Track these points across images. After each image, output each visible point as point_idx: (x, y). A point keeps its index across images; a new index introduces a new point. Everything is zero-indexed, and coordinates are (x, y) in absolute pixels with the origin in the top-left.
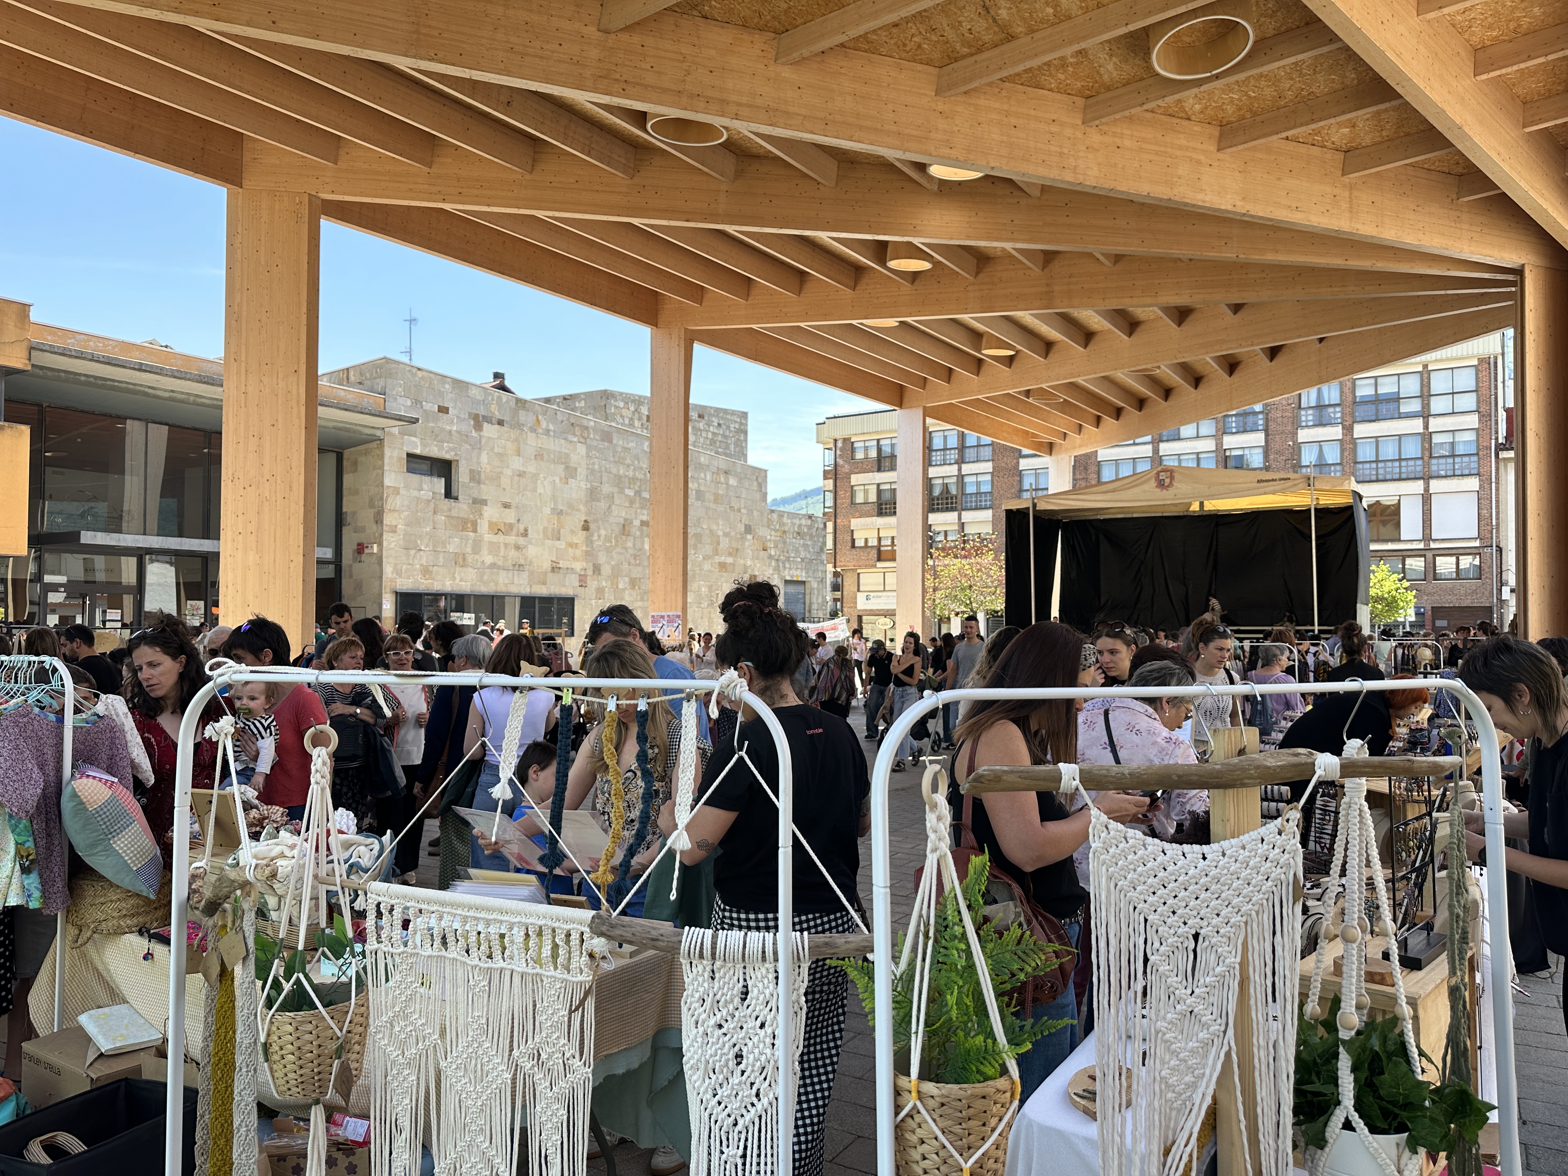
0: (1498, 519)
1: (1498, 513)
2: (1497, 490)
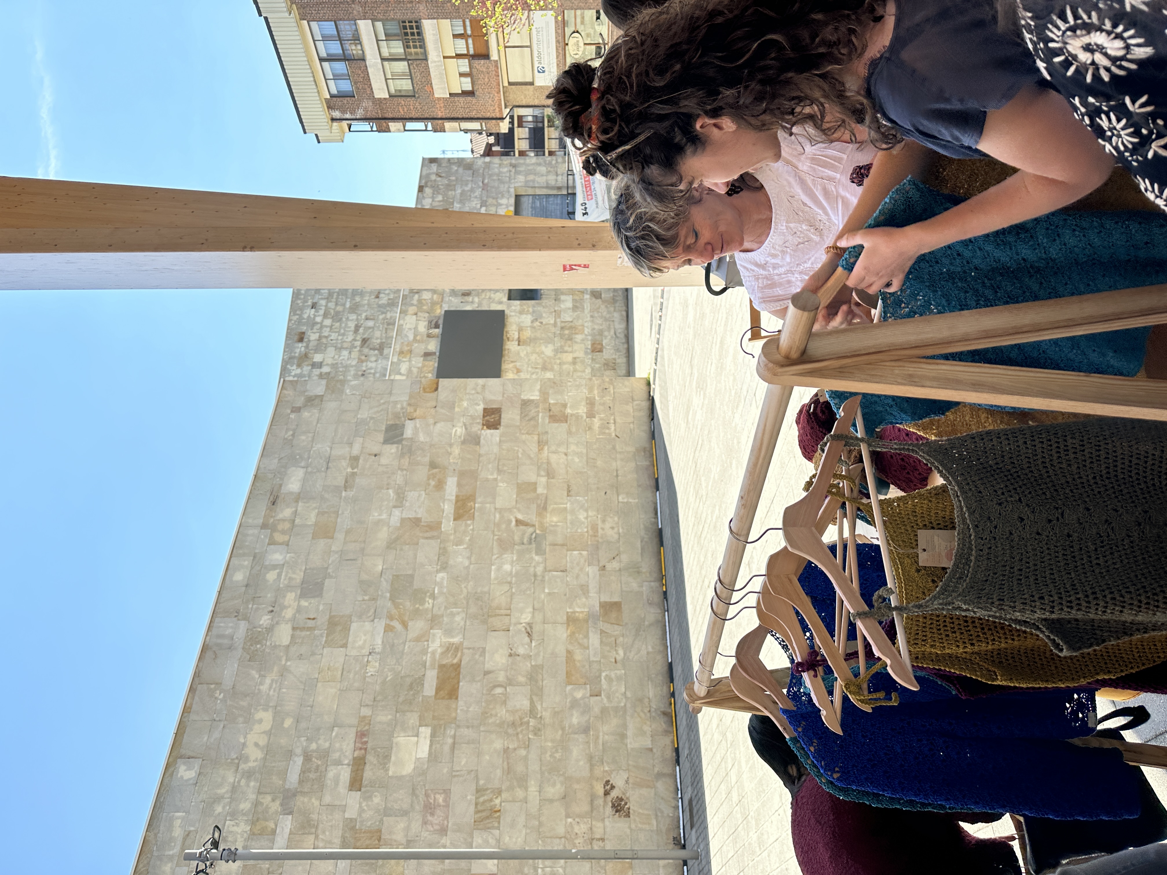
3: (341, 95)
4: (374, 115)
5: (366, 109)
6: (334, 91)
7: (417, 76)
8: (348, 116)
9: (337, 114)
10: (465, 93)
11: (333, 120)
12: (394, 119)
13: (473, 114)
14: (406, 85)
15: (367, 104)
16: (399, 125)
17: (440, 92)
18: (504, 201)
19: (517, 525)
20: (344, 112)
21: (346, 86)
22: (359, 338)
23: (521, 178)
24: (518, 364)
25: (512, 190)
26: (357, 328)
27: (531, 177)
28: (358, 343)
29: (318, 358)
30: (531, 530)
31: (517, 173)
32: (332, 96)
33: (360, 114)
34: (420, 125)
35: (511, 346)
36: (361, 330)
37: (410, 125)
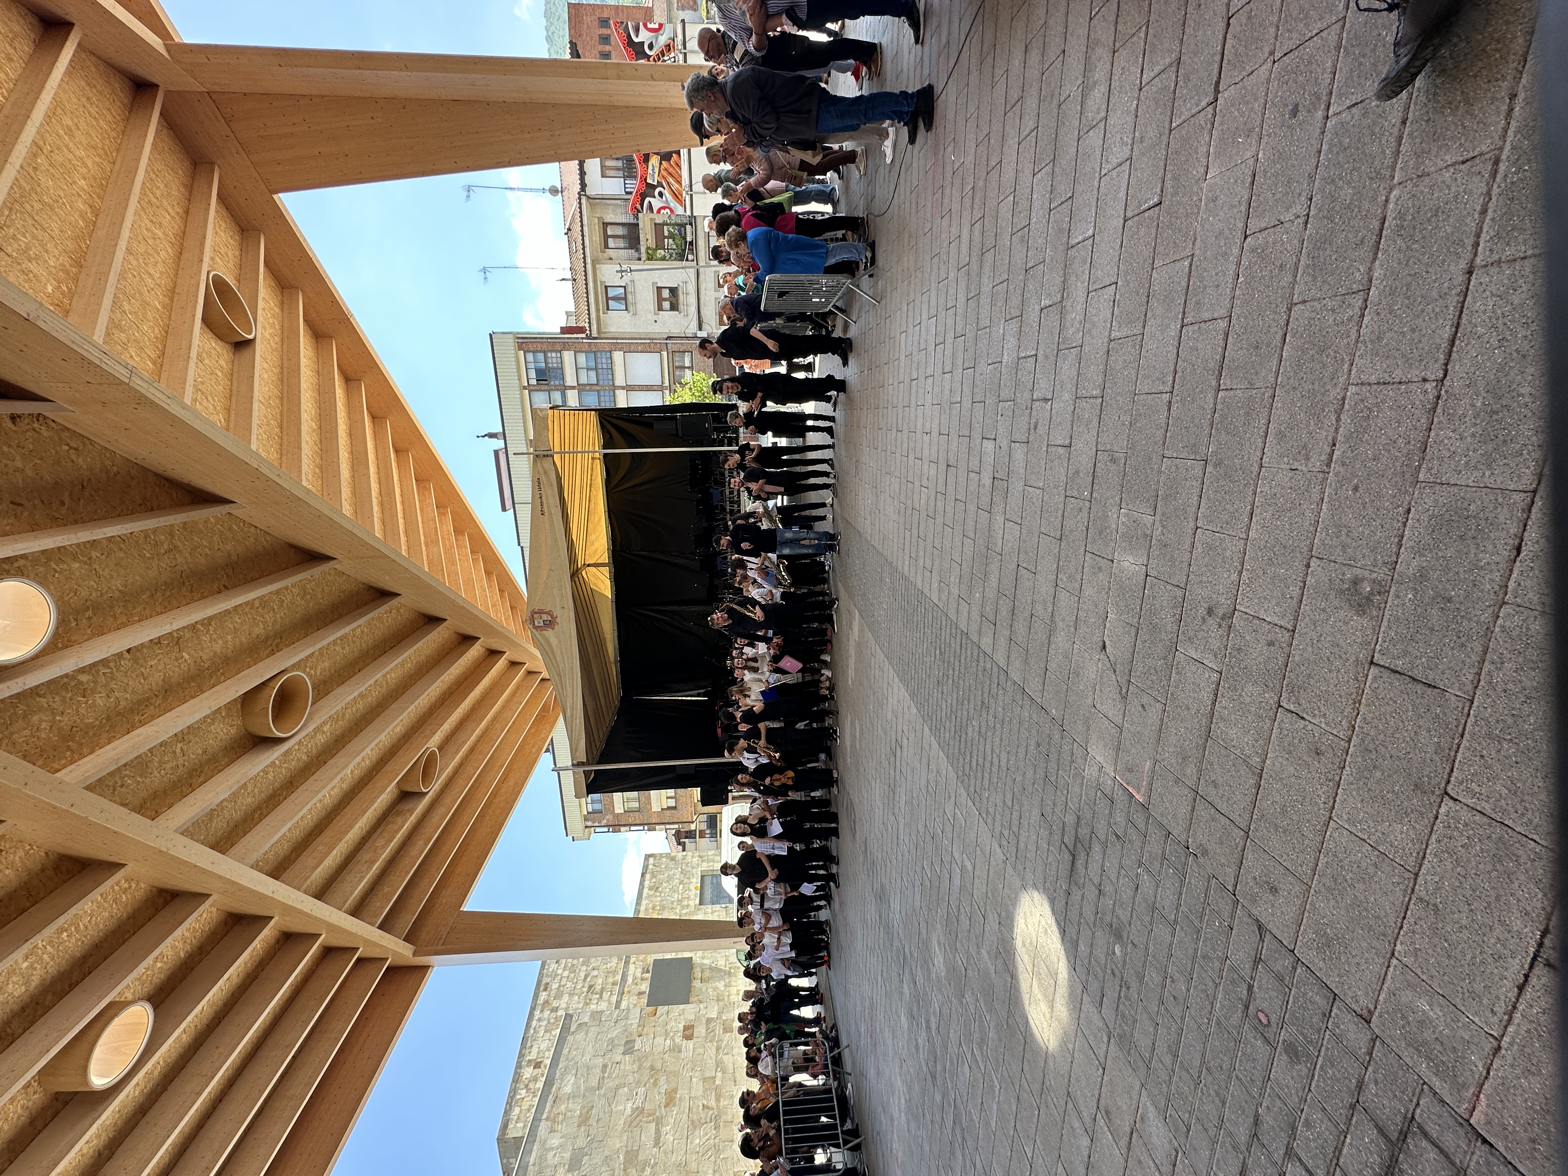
0: (645, 339)
1: (641, 339)
2: (623, 339)
3: (594, 812)
4: (613, 823)
5: (608, 820)
6: (590, 810)
7: (643, 799)
8: (596, 824)
9: (589, 824)
10: (669, 808)
11: (586, 827)
12: (625, 825)
13: (675, 820)
14: (636, 805)
15: (610, 817)
16: (627, 828)
17: (655, 808)
18: (694, 880)
19: (703, 1109)
20: (594, 822)
21: (598, 806)
22: (587, 985)
23: (705, 864)
24: (700, 997)
25: (699, 873)
26: (586, 976)
27: (711, 864)
28: (585, 989)
29: (555, 1004)
30: (711, 1112)
31: (703, 861)
32: (588, 813)
33: (604, 822)
34: (641, 828)
35: (697, 984)
36: (589, 979)
37: (633, 828)
